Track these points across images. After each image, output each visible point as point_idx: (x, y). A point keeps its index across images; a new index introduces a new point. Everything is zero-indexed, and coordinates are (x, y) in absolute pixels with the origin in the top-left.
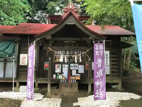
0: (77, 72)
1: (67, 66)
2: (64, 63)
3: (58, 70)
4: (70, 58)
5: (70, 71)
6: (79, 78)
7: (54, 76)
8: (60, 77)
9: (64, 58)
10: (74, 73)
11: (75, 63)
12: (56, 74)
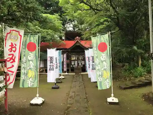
0: (81, 64)
1: (76, 61)
2: (75, 60)
3: (73, 63)
4: (78, 58)
5: (78, 64)
6: (82, 66)
7: (71, 66)
8: (74, 66)
9: (75, 58)
10: (80, 64)
11: (80, 60)
12: (72, 65)
